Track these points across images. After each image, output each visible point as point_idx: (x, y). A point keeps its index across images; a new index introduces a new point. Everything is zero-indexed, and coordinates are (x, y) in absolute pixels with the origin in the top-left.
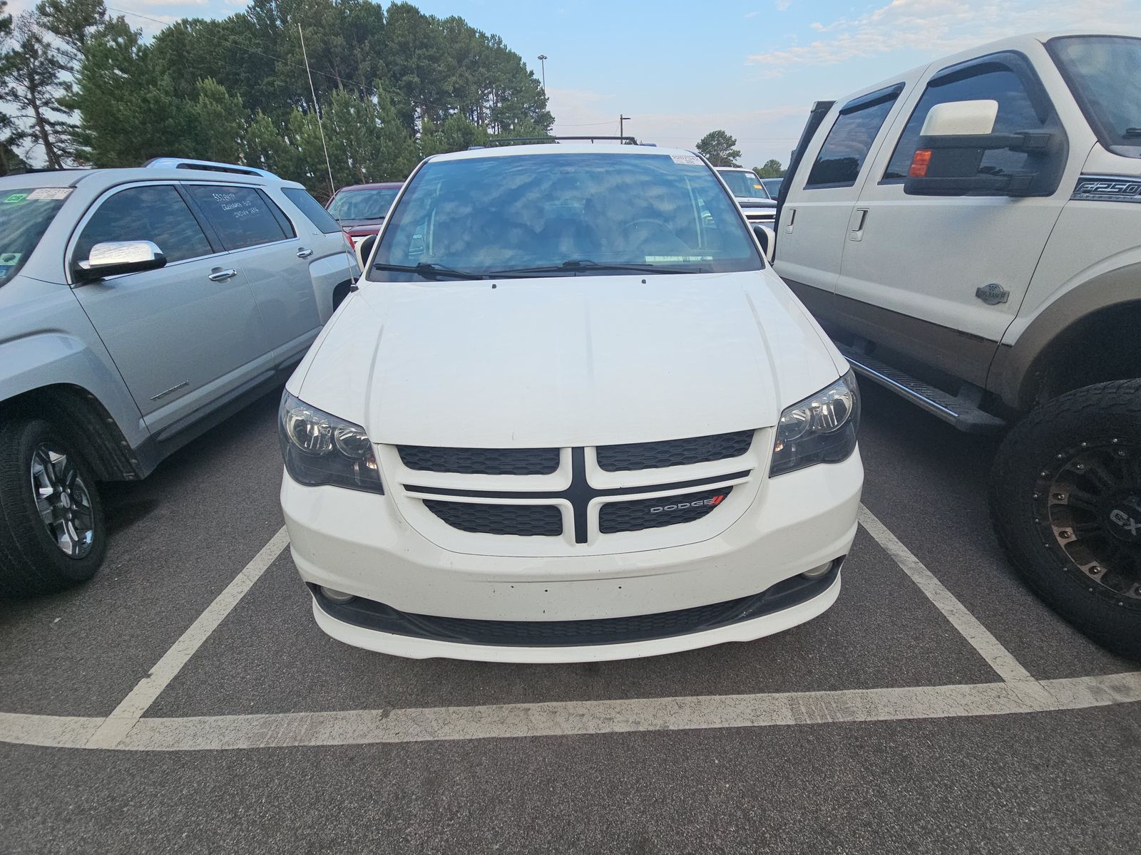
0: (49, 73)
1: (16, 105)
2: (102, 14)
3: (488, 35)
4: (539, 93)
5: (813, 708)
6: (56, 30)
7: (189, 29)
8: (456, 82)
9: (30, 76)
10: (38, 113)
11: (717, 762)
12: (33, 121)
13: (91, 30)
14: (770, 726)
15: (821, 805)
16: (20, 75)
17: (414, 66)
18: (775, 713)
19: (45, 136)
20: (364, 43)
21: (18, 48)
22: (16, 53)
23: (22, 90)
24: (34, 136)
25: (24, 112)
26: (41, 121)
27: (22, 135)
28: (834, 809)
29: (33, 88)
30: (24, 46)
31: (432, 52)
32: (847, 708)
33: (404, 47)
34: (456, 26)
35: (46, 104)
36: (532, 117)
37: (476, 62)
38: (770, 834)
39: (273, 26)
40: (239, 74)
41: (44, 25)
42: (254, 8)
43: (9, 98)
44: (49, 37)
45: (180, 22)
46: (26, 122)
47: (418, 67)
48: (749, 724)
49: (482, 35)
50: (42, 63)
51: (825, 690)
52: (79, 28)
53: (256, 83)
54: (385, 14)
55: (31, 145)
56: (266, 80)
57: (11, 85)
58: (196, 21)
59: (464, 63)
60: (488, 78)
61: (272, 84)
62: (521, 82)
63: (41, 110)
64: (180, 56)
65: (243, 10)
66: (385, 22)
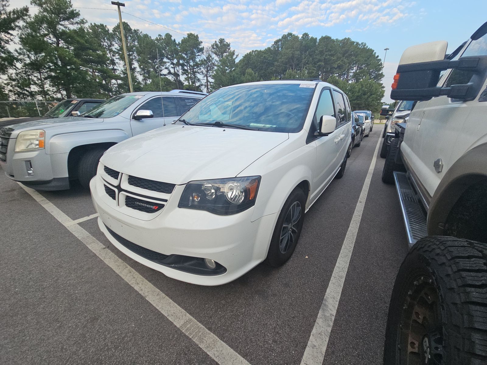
0: (212, 67)
1: (203, 76)
2: (229, 49)
3: (360, 43)
4: (379, 65)
5: (192, 329)
6: (216, 54)
7: (253, 54)
8: (339, 63)
9: (207, 68)
10: (207, 79)
11: (142, 317)
12: (206, 81)
13: (225, 54)
14: (170, 321)
15: (145, 356)
16: (205, 67)
17: (323, 59)
18: (178, 319)
19: (207, 86)
20: (307, 52)
21: (205, 59)
22: (205, 60)
23: (204, 72)
24: (205, 85)
25: (204, 78)
26: (208, 81)
27: (202, 85)
28: (146, 361)
29: (207, 71)
30: (207, 58)
31: (332, 52)
32: (203, 339)
33: (321, 53)
34: (347, 42)
35: (210, 76)
36: (373, 75)
37: (351, 54)
38: (121, 348)
39: (278, 50)
40: (263, 67)
41: (212, 52)
42: (274, 45)
43: (201, 73)
44: (214, 56)
45: (251, 51)
46: (204, 82)
47: (325, 59)
48: (166, 315)
49: (357, 43)
50: (211, 64)
51: (206, 327)
52: (222, 53)
53: (267, 69)
54: (318, 41)
55: (204, 88)
56: (270, 68)
57: (202, 70)
58: (256, 51)
59: (346, 55)
60: (355, 61)
61: (272, 69)
62: (371, 60)
63: (208, 78)
64: (248, 62)
65: (270, 46)
66: (317, 44)
